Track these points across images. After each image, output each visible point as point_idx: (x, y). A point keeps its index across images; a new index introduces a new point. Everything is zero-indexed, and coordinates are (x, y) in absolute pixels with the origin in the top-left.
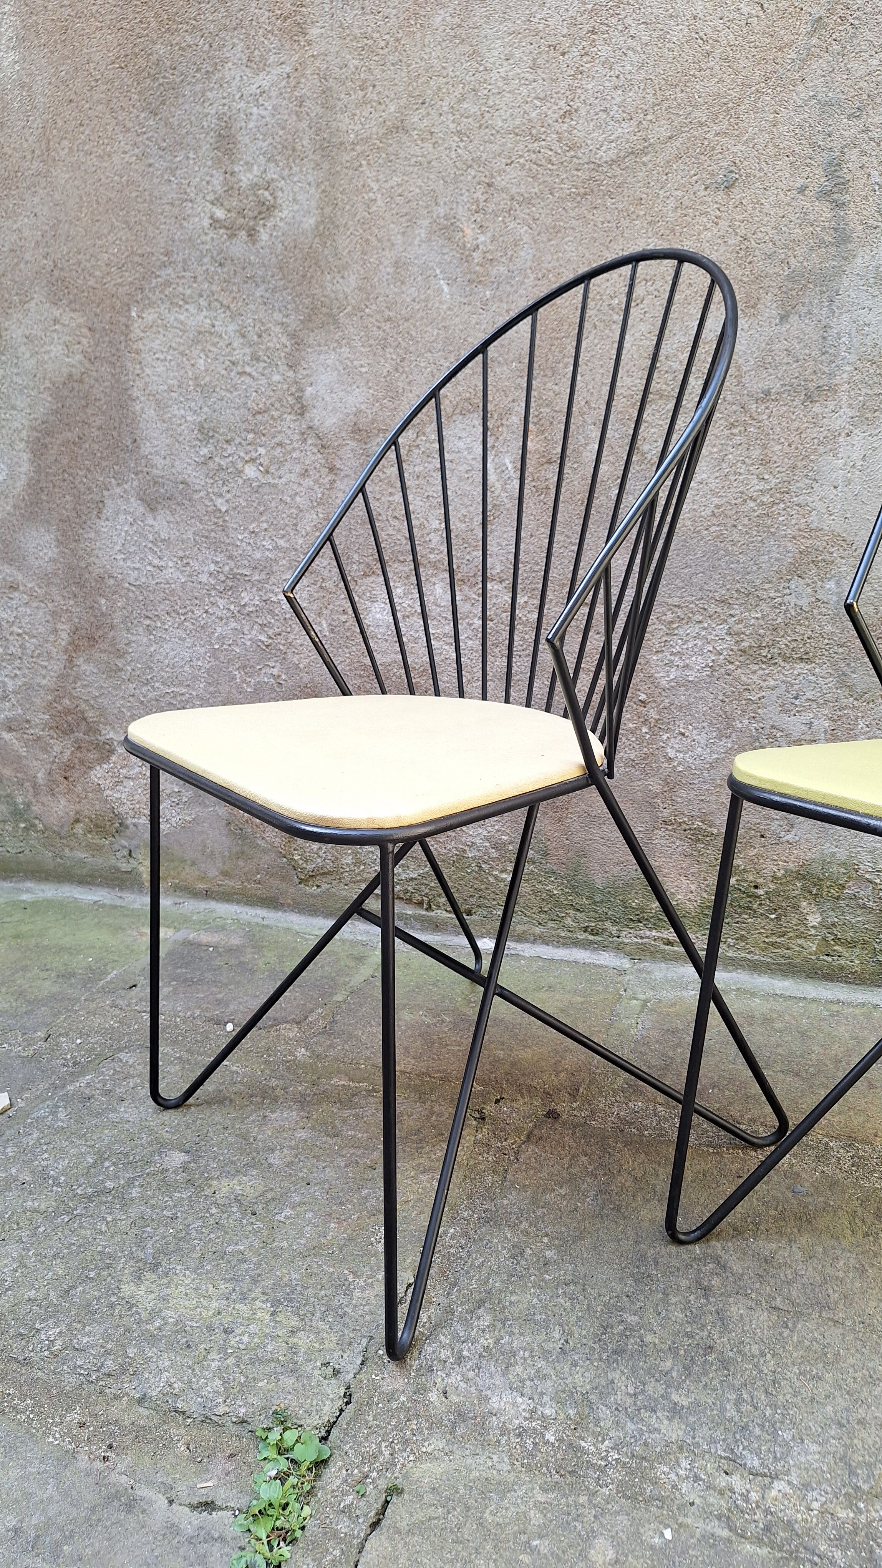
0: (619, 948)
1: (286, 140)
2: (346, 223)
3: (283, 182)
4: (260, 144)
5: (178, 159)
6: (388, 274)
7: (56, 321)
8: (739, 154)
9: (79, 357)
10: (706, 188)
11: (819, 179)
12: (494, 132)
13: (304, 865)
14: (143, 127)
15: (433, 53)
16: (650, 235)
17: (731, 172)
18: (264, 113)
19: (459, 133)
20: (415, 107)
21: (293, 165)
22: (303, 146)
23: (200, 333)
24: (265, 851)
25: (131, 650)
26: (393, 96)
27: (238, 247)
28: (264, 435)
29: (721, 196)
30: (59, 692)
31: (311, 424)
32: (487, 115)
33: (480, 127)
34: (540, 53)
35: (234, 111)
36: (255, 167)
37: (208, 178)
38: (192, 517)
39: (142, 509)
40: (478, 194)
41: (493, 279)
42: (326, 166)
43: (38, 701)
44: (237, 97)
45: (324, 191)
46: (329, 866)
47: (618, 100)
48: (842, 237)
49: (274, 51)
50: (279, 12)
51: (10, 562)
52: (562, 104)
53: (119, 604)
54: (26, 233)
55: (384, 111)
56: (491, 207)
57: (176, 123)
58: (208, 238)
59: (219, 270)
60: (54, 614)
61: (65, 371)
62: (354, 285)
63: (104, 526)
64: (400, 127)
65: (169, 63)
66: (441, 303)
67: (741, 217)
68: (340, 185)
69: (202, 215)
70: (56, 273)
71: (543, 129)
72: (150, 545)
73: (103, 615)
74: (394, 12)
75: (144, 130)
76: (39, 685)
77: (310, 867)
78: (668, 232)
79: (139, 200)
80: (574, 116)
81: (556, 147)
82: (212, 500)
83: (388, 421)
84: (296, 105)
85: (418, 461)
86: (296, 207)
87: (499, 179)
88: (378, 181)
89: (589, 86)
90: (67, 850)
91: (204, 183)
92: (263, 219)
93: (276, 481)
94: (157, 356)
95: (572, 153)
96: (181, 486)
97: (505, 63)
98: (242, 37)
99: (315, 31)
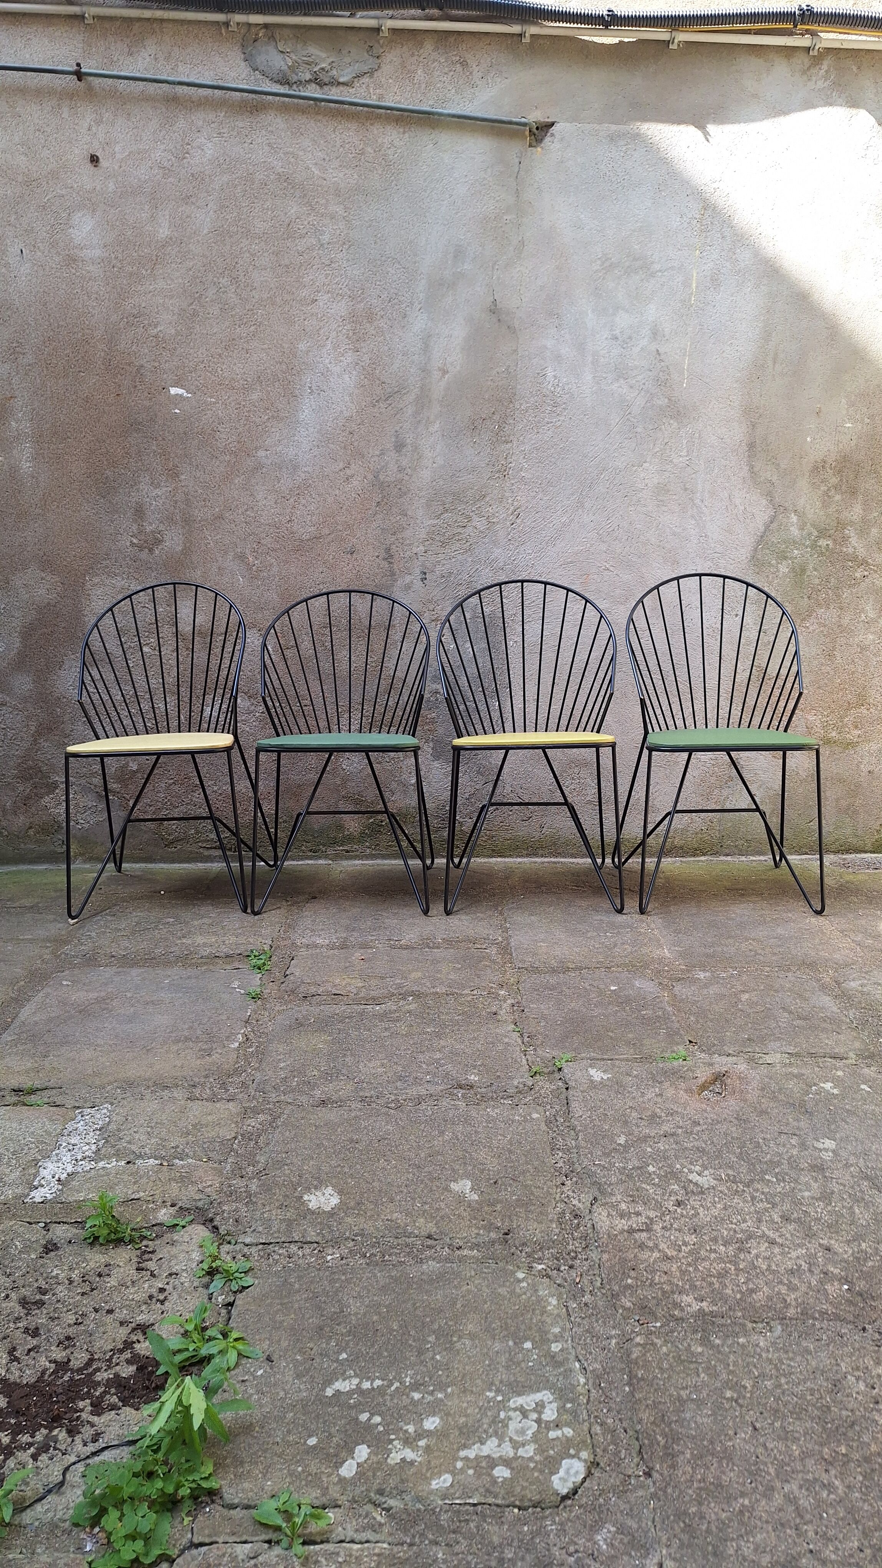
0: (326, 857)
1: (169, 516)
2: (196, 550)
3: (167, 532)
4: (156, 516)
5: (115, 517)
7: (43, 579)
8: (355, 542)
9: (55, 595)
10: (343, 553)
11: (383, 554)
12: (260, 523)
14: (98, 502)
17: (352, 547)
18: (158, 504)
19: (246, 522)
20: (227, 511)
21: (171, 526)
22: (176, 519)
23: (119, 588)
24: (145, 832)
26: (217, 505)
27: (144, 555)
29: (349, 556)
30: (25, 758)
32: (257, 517)
33: (255, 521)
34: (278, 498)
35: (144, 502)
36: (154, 525)
37: (130, 526)
40: (254, 546)
41: (261, 578)
44: (145, 497)
45: (186, 537)
47: (309, 519)
48: (393, 574)
49: (164, 481)
50: (167, 468)
52: (287, 517)
53: (68, 711)
55: (213, 511)
56: (260, 551)
57: (115, 502)
58: (129, 550)
59: (133, 563)
60: (27, 717)
61: (46, 601)
62: (196, 575)
63: (62, 673)
65: (112, 479)
66: (239, 584)
67: (357, 564)
68: (193, 536)
69: (126, 540)
70: (45, 557)
71: (280, 525)
73: (58, 716)
74: (218, 475)
76: (13, 755)
77: (171, 838)
78: (330, 566)
79: (93, 531)
80: (292, 522)
81: (285, 532)
84: (174, 503)
86: (173, 542)
87: (263, 541)
88: (210, 536)
89: (298, 513)
90: (22, 845)
91: (128, 528)
92: (157, 545)
95: (292, 535)
97: (264, 500)
98: (149, 474)
99: (183, 477)
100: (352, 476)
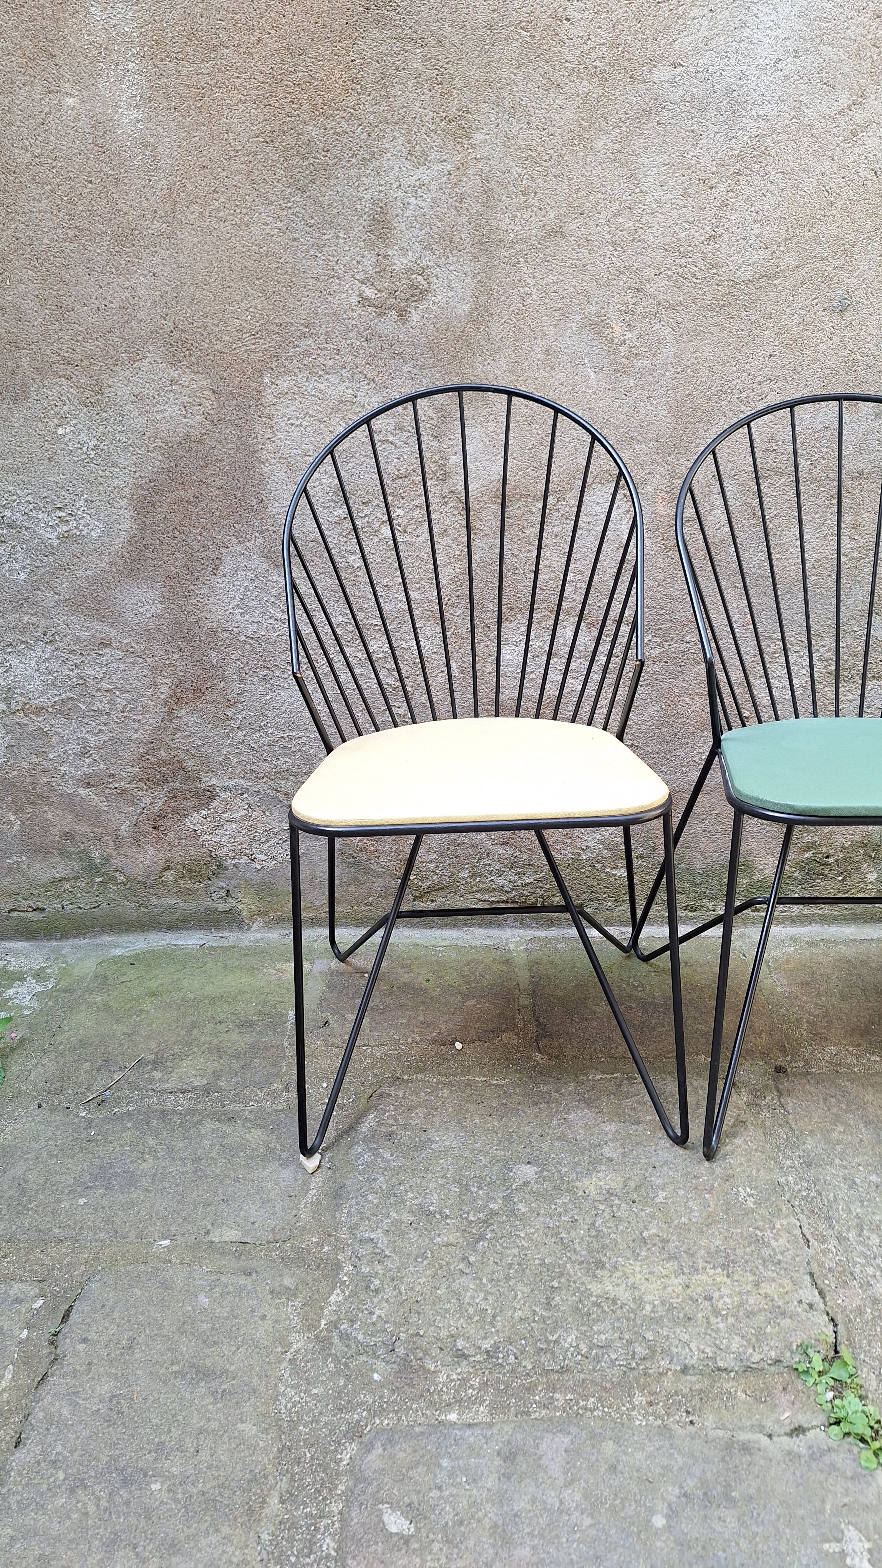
1: (444, 231)
2: (501, 312)
3: (438, 269)
4: (417, 231)
5: (326, 237)
6: (539, 360)
7: (173, 382)
8: (852, 285)
9: (200, 418)
10: (824, 310)
12: (645, 245)
13: (420, 884)
14: (289, 202)
15: (594, 172)
16: (777, 343)
17: (845, 299)
18: (423, 204)
19: (614, 243)
20: (573, 216)
21: (450, 255)
22: (461, 239)
23: (341, 402)
25: (243, 700)
26: (553, 204)
27: (388, 325)
28: (403, 498)
29: (835, 317)
30: (152, 744)
31: (453, 489)
32: (640, 231)
33: (633, 240)
34: (690, 184)
35: (390, 199)
36: (410, 253)
37: (359, 259)
38: (321, 574)
39: (265, 566)
40: (628, 298)
41: (636, 370)
42: (483, 259)
43: (127, 755)
44: (395, 186)
45: (480, 281)
46: (446, 881)
47: (757, 232)
49: (436, 149)
50: (444, 115)
51: (102, 619)
52: (708, 229)
53: (232, 657)
54: (141, 292)
55: (544, 216)
56: (639, 310)
57: (327, 203)
58: (356, 314)
59: (365, 344)
60: (154, 669)
61: (182, 432)
62: (505, 367)
63: (219, 582)
64: (557, 232)
65: (321, 145)
66: (587, 387)
67: (850, 335)
68: (498, 278)
69: (350, 292)
70: (176, 334)
71: (690, 248)
72: (273, 599)
73: (213, 667)
74: (559, 131)
75: (289, 205)
76: (129, 739)
78: (791, 342)
79: (279, 271)
80: (718, 240)
81: (700, 264)
82: (344, 557)
83: (530, 488)
84: (456, 201)
85: (557, 522)
86: (450, 294)
87: (648, 286)
88: (534, 277)
89: (733, 217)
90: (153, 899)
91: (354, 262)
92: (416, 301)
93: (414, 540)
94: (291, 421)
95: (715, 271)
96: (311, 544)
97: (659, 189)
98: (403, 131)
99: (478, 137)
100: (865, 128)
